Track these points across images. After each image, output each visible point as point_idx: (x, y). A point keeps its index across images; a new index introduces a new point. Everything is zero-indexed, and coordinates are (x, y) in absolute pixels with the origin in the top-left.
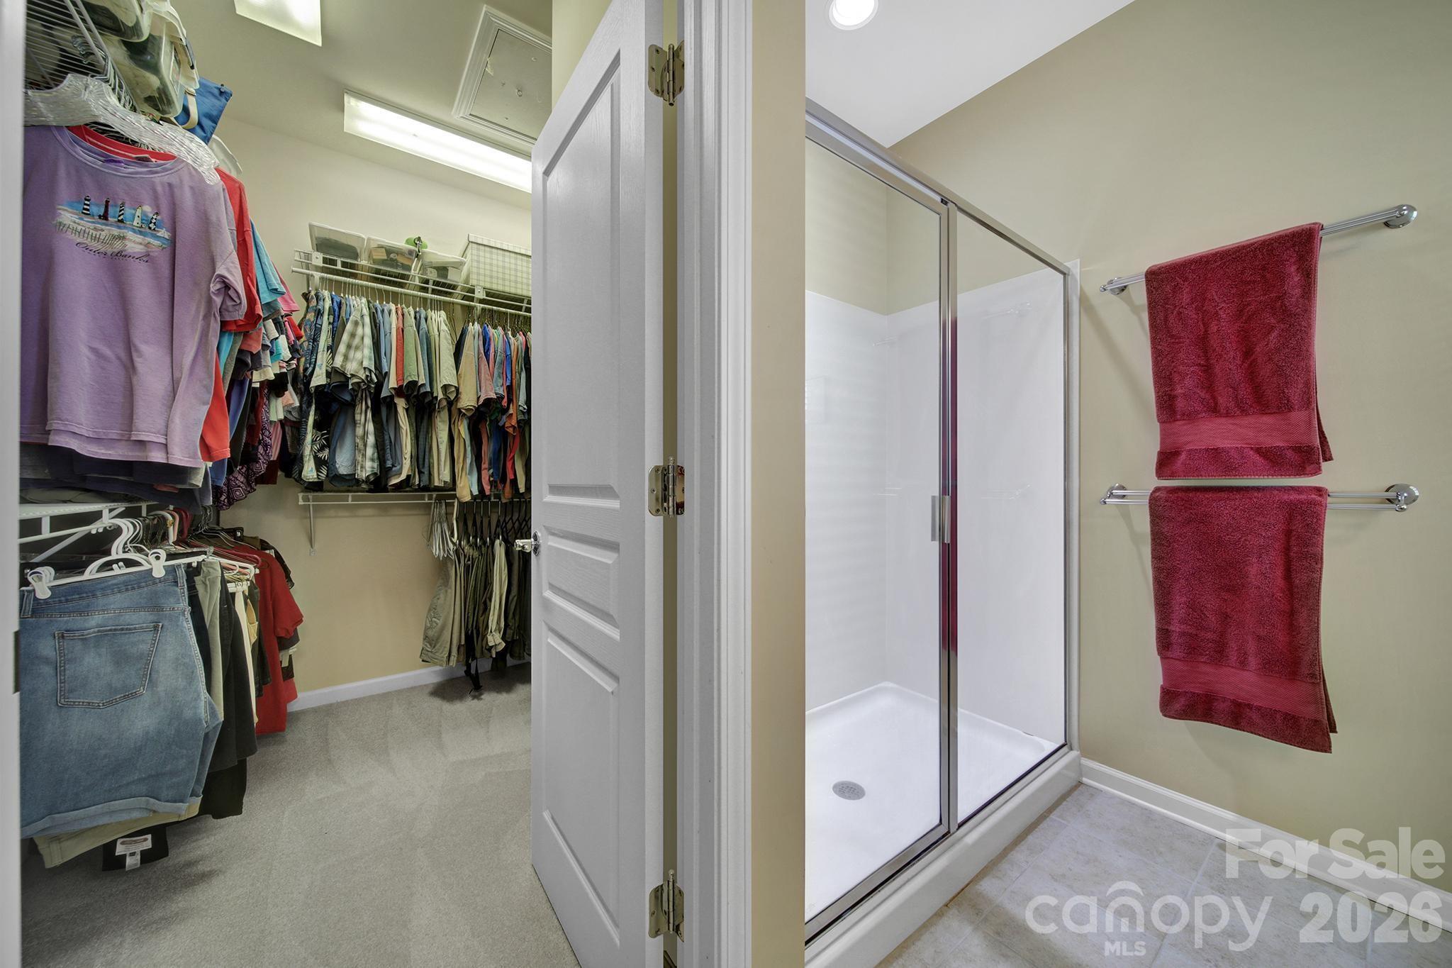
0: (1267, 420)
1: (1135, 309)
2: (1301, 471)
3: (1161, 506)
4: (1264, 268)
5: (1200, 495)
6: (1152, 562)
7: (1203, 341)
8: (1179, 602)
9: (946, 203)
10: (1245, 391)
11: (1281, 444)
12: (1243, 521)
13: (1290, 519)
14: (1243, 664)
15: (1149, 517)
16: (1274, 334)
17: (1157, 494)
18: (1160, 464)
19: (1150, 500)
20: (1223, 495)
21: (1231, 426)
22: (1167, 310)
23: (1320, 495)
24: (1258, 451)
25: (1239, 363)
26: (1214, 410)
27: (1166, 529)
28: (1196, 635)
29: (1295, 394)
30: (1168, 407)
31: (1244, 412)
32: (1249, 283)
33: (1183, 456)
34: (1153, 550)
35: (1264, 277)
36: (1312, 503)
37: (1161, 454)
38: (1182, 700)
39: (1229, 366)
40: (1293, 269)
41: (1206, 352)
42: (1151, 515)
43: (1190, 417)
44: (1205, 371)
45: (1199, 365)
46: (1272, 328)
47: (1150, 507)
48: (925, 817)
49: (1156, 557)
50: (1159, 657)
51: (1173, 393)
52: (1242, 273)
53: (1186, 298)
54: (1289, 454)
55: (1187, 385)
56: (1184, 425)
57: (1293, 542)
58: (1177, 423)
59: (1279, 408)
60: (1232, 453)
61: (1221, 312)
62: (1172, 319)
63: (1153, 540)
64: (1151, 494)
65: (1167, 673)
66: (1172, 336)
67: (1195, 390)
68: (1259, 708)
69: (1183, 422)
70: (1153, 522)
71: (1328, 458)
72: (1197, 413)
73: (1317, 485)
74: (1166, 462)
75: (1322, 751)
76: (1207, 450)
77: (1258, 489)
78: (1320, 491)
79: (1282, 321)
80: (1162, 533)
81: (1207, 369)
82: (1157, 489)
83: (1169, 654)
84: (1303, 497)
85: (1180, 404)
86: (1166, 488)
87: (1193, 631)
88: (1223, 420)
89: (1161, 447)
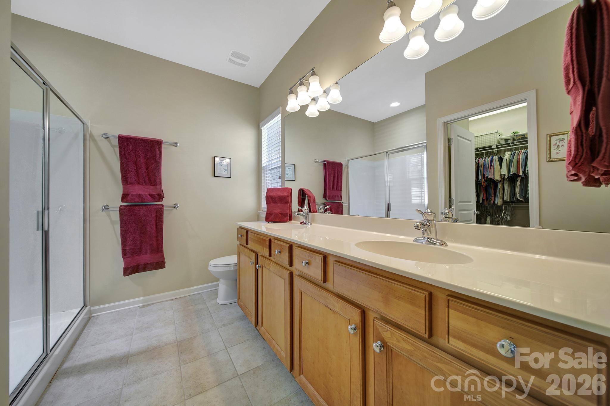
0: (151, 187)
1: (113, 146)
2: (159, 201)
3: (123, 211)
4: (151, 147)
5: (135, 207)
6: (120, 229)
7: (136, 163)
8: (129, 239)
9: (45, 84)
10: (147, 179)
11: (155, 194)
12: (146, 214)
13: (157, 213)
14: (146, 253)
15: (119, 215)
16: (153, 165)
17: (122, 207)
18: (123, 198)
19: (119, 209)
20: (140, 207)
21: (143, 188)
22: (125, 151)
23: (163, 206)
24: (150, 195)
25: (145, 171)
26: (139, 183)
27: (125, 218)
28: (134, 248)
29: (158, 181)
30: (125, 180)
31: (146, 184)
32: (147, 150)
33: (130, 196)
34: (121, 225)
35: (151, 149)
36: (161, 208)
37: (123, 195)
38: (130, 269)
39: (143, 171)
40: (157, 150)
41: (136, 166)
42: (120, 214)
43: (132, 184)
44: (136, 171)
45: (134, 169)
46: (153, 163)
47: (119, 211)
48: (38, 352)
49: (122, 227)
50: (123, 259)
51: (127, 176)
52: (146, 147)
53: (131, 148)
54: (156, 196)
55: (132, 175)
56: (131, 186)
57: (157, 219)
58: (128, 185)
59: (154, 184)
60: (143, 195)
61: (141, 156)
62: (127, 154)
63: (121, 222)
64: (120, 208)
65: (125, 263)
66: (127, 159)
67: (133, 176)
68: (150, 263)
69: (130, 185)
70: (120, 216)
71: (164, 198)
72: (134, 183)
73: (162, 204)
74: (124, 197)
75: (163, 268)
76: (137, 194)
77: (149, 205)
78: (162, 205)
79: (155, 162)
80: (124, 220)
81: (137, 171)
82: (121, 206)
83: (126, 257)
84: (159, 207)
85: (129, 180)
86: (124, 205)
87: (133, 248)
88: (141, 186)
89: (123, 193)
